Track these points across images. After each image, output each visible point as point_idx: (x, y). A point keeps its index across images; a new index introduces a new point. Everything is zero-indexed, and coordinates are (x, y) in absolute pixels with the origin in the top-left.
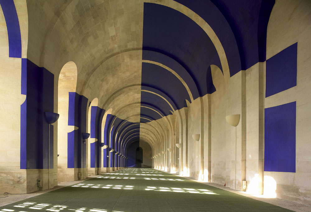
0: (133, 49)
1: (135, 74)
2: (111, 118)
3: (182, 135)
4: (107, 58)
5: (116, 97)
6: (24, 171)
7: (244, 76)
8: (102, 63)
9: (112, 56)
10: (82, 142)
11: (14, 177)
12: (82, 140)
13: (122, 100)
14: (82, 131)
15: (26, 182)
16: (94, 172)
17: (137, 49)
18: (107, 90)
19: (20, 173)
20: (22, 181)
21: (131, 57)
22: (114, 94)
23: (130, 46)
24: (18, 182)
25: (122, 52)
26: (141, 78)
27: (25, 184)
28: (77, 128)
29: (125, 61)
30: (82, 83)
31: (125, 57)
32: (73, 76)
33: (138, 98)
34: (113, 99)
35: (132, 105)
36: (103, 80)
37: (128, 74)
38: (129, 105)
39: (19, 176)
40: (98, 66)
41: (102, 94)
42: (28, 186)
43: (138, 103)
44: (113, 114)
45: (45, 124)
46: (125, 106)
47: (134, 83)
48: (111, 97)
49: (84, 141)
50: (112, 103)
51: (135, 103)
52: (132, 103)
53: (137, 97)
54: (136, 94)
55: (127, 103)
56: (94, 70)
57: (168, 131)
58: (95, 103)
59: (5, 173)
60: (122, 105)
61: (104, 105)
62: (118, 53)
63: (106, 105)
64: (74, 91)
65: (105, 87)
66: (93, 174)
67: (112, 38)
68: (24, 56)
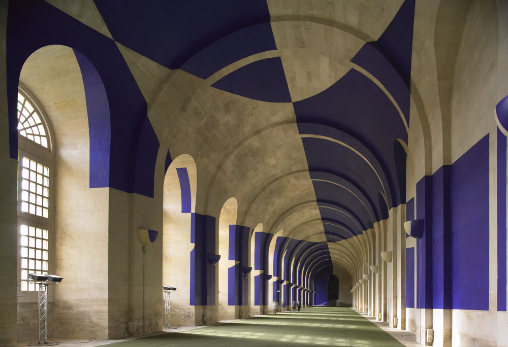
0: (299, 171)
1: (307, 191)
2: (282, 241)
4: (270, 183)
5: (286, 217)
6: (193, 307)
8: (264, 189)
9: (275, 180)
10: (243, 277)
11: (185, 312)
12: (243, 274)
13: (295, 219)
14: (244, 265)
15: (194, 317)
16: (259, 311)
17: (303, 171)
18: (274, 212)
19: (190, 309)
20: (191, 315)
21: (297, 178)
22: (283, 214)
23: (294, 169)
24: (188, 316)
25: (285, 175)
26: (315, 194)
27: (194, 318)
28: (238, 262)
29: (291, 182)
30: (243, 213)
31: (290, 179)
33: (316, 215)
34: (283, 220)
35: (310, 222)
36: (267, 204)
37: (298, 192)
38: (306, 222)
39: (189, 311)
40: (260, 193)
41: (267, 217)
42: (195, 320)
43: (318, 219)
44: (285, 236)
46: (301, 225)
47: (307, 200)
48: (279, 218)
49: (246, 276)
50: (282, 223)
51: (314, 220)
52: (310, 219)
53: (315, 213)
54: (313, 211)
55: (303, 220)
56: (256, 197)
58: (259, 228)
59: (178, 309)
60: (296, 224)
61: (271, 228)
62: (282, 177)
63: (274, 228)
64: (235, 223)
65: (271, 209)
66: (257, 313)
67: (273, 166)
68: (193, 211)
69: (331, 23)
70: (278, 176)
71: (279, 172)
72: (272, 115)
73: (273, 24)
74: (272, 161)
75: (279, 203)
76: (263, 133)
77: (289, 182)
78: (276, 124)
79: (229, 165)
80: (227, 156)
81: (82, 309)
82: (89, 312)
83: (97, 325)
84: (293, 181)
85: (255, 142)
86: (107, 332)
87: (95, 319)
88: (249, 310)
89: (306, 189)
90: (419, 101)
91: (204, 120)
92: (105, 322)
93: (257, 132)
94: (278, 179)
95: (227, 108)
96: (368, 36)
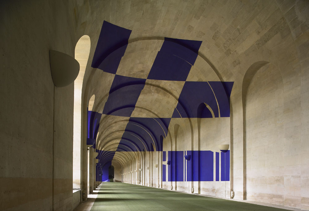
0: (121, 130)
1: (120, 135)
3: (143, 164)
4: (110, 134)
5: (107, 143)
7: (159, 153)
9: (112, 133)
17: (123, 130)
26: (122, 137)
37: (116, 135)
43: (118, 143)
46: (110, 145)
47: (118, 138)
48: (105, 144)
51: (116, 143)
54: (118, 141)
55: (112, 144)
57: (135, 159)
62: (115, 132)
65: (105, 141)
67: (114, 129)
70: (113, 131)
72: (122, 119)
73: (135, 108)
75: (108, 139)
76: (117, 123)
78: (122, 121)
79: (104, 132)
84: (117, 133)
91: (106, 122)
95: (112, 119)
96: (159, 117)
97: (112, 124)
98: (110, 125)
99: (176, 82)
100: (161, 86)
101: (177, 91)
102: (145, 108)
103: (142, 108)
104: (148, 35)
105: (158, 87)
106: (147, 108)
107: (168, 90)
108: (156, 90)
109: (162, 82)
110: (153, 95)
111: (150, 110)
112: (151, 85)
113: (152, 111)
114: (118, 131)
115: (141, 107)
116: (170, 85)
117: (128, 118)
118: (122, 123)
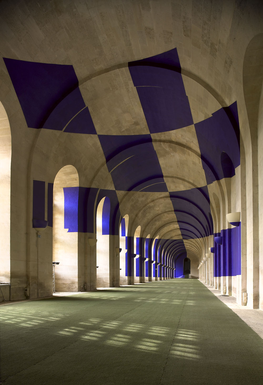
0: (169, 211)
1: (172, 218)
2: (158, 242)
4: (155, 217)
5: (161, 230)
6: (127, 277)
8: (153, 219)
9: (158, 215)
10: (142, 262)
11: (123, 279)
12: (142, 261)
13: (166, 229)
14: (143, 257)
17: (171, 211)
18: (156, 228)
19: (125, 278)
20: (126, 280)
21: (168, 214)
22: (160, 228)
23: (167, 210)
24: (125, 281)
25: (163, 213)
27: (127, 282)
28: (140, 255)
30: (142, 232)
32: (139, 230)
33: (177, 227)
34: (159, 231)
35: (173, 231)
36: (153, 225)
37: (168, 218)
38: (171, 231)
39: (125, 279)
40: (150, 221)
41: (152, 231)
43: (178, 229)
44: (160, 238)
45: (132, 258)
46: (168, 232)
47: (172, 221)
48: (158, 230)
50: (159, 233)
51: (176, 229)
52: (174, 229)
54: (175, 225)
56: (149, 223)
58: (148, 237)
60: (166, 232)
61: (153, 236)
62: (161, 214)
63: (155, 236)
64: (139, 237)
65: (154, 227)
66: (147, 281)
67: (157, 210)
68: (126, 235)
69: (184, 180)
70: (159, 213)
71: (160, 212)
72: (160, 195)
73: (164, 178)
74: (158, 209)
75: (158, 224)
76: (156, 201)
77: (164, 215)
78: (161, 198)
79: (140, 215)
80: (140, 211)
81: (100, 277)
82: (102, 278)
83: (105, 282)
84: (166, 215)
85: (152, 204)
86: (109, 285)
87: (104, 280)
88: (144, 279)
89: (173, 217)
90: (213, 208)
91: (134, 202)
92: (108, 282)
93: (153, 201)
94: (159, 215)
95: (143, 196)
96: (196, 186)
97: (148, 203)
98: (146, 205)
99: (185, 128)
100: (173, 140)
101: (194, 142)
102: (176, 176)
103: (172, 177)
104: (102, 66)
105: (171, 142)
106: (179, 177)
107: (184, 144)
108: (170, 147)
109: (171, 134)
110: (174, 156)
111: (183, 178)
112: (160, 141)
113: (186, 179)
114: (166, 212)
115: (170, 175)
116: (182, 136)
117: (167, 194)
118: (162, 201)
